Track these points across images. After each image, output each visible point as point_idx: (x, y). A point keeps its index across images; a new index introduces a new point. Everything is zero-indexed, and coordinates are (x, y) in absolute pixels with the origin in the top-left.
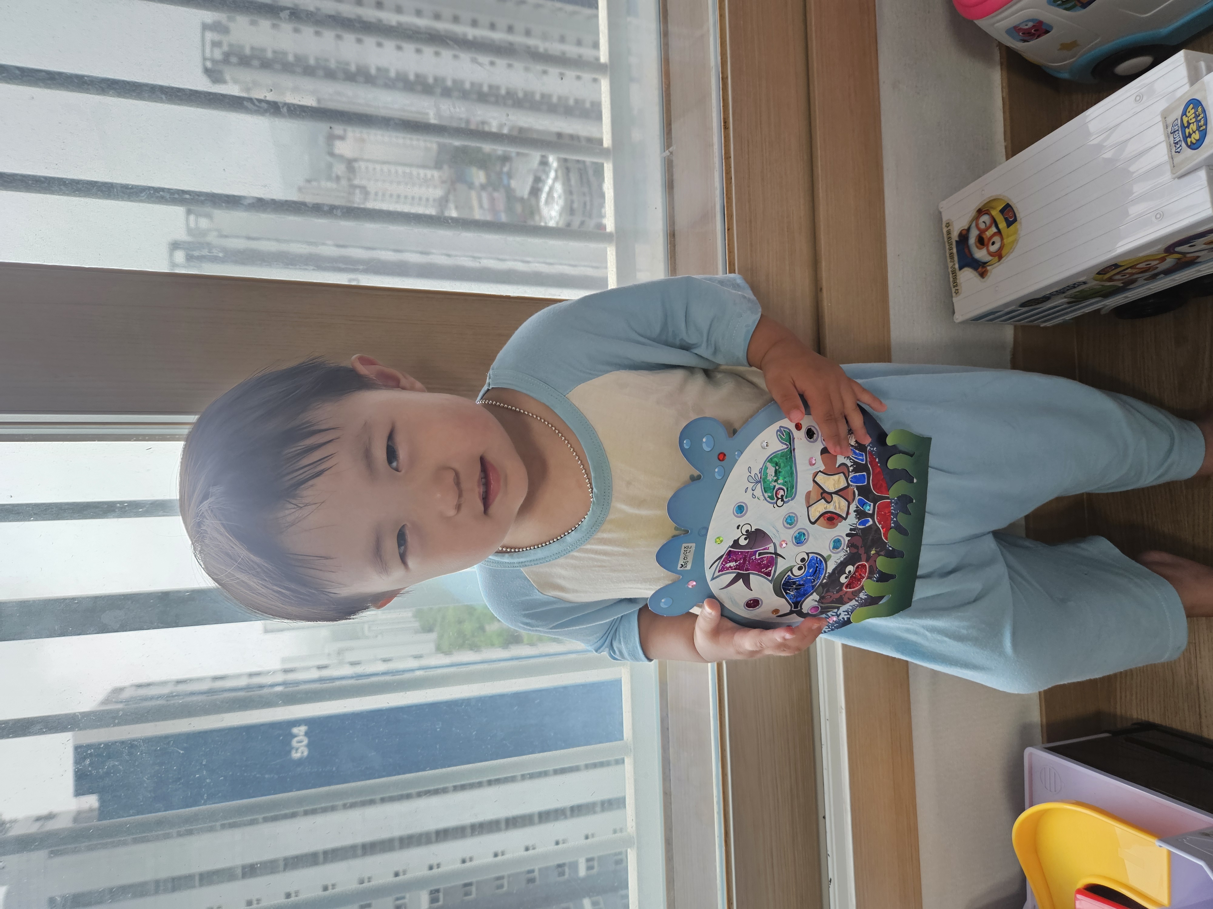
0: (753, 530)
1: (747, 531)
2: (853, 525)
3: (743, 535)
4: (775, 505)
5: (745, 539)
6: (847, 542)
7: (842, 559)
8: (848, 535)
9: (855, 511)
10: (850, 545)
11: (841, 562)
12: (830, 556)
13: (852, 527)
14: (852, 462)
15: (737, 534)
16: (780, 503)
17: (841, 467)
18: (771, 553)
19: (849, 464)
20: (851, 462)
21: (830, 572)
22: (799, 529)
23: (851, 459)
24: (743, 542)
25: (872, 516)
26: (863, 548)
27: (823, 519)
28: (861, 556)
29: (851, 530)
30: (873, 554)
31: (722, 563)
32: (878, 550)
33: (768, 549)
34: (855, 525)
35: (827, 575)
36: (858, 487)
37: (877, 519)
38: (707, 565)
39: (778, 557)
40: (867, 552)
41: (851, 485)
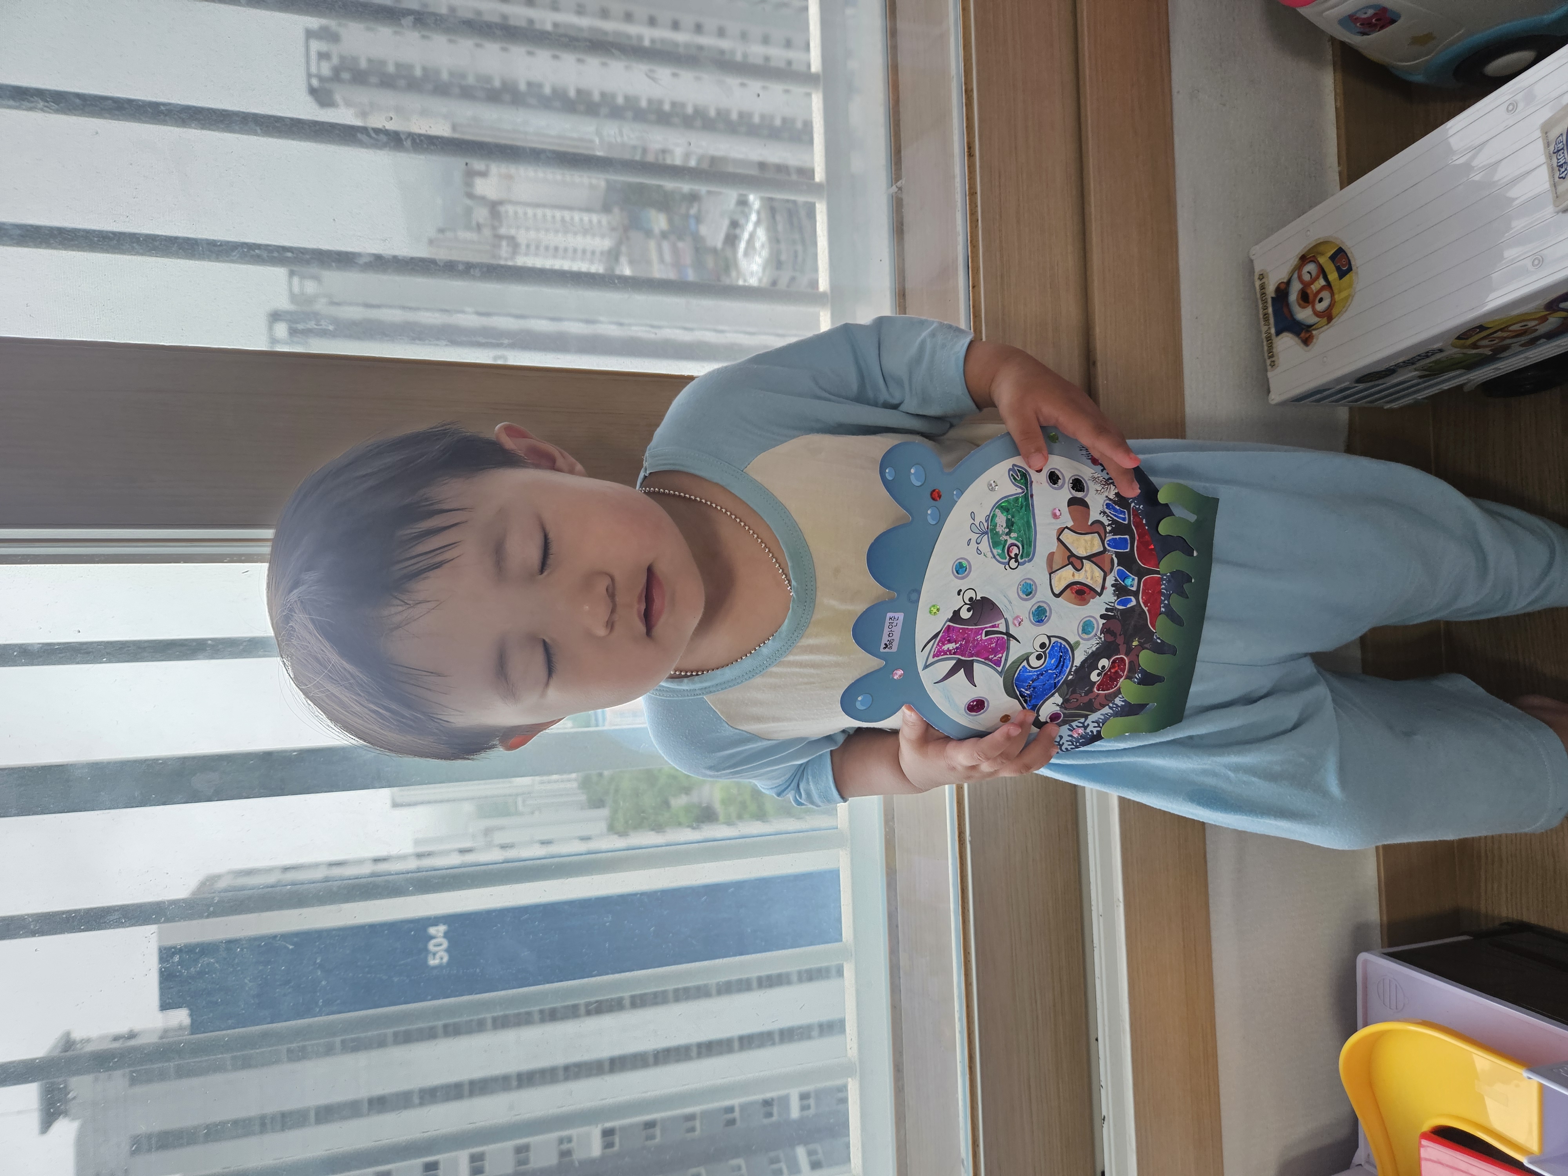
0: (978, 598)
1: (971, 599)
2: (1110, 604)
3: (966, 604)
4: (1007, 567)
5: (969, 610)
6: (1101, 626)
7: (1094, 649)
8: (1102, 617)
9: (1113, 586)
10: (1105, 630)
11: (1093, 653)
12: (1078, 643)
13: (1109, 607)
14: (1110, 521)
15: (957, 603)
16: (1013, 564)
17: (1095, 525)
18: (1001, 633)
19: (1106, 523)
20: (1108, 520)
21: (1078, 665)
22: (1039, 602)
23: (1108, 516)
24: (965, 614)
25: (1136, 594)
26: (1123, 636)
27: (1070, 592)
28: (1120, 647)
29: (1107, 610)
30: (1135, 646)
31: (938, 644)
32: (1142, 641)
33: (998, 627)
34: (1113, 604)
35: (1074, 668)
36: (1117, 554)
37: (1142, 598)
38: (919, 646)
39: (1011, 639)
40: (1128, 643)
41: (1109, 551)
